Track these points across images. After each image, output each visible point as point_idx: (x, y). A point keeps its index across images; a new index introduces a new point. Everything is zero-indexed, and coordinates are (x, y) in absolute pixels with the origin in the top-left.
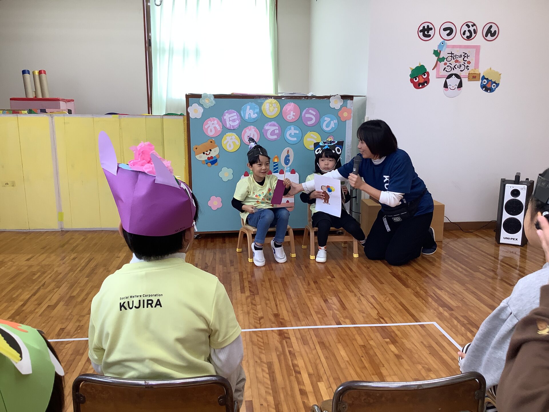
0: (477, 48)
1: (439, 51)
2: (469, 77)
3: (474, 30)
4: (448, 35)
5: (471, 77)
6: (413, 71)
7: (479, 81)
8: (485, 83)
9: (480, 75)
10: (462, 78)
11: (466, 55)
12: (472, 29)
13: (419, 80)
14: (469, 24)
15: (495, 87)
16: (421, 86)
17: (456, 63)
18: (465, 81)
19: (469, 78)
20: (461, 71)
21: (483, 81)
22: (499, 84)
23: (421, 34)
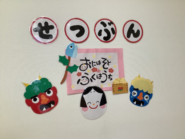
0: (119, 52)
1: (67, 58)
4: (78, 35)
5: (116, 89)
6: (29, 88)
9: (127, 85)
10: (104, 92)
11: (106, 62)
12: (109, 28)
13: (40, 100)
14: (105, 21)
15: (148, 99)
16: (44, 109)
17: (94, 72)
18: (109, 95)
19: (114, 91)
20: (102, 82)
21: (133, 93)
22: (152, 94)
23: (36, 35)
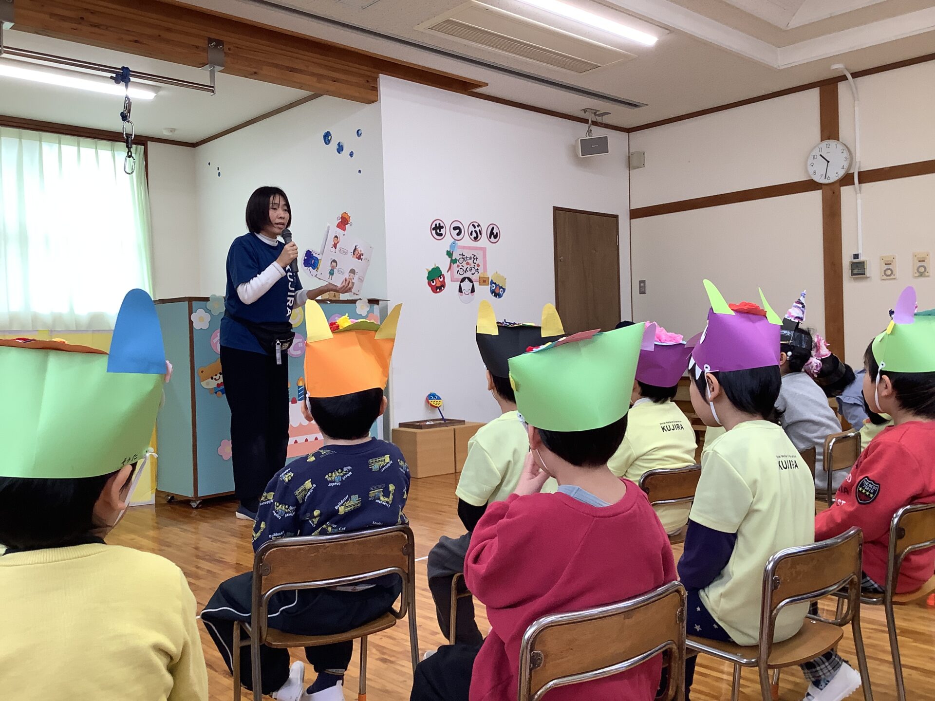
0: (484, 250)
1: (451, 252)
2: (479, 281)
3: (480, 230)
4: (458, 234)
5: (482, 281)
6: (429, 273)
7: (488, 285)
8: (494, 288)
9: (489, 279)
10: (474, 283)
11: (475, 258)
12: (477, 229)
13: (436, 283)
14: (474, 223)
15: (502, 293)
16: (438, 290)
17: (467, 265)
18: (476, 285)
19: (480, 283)
20: (473, 274)
21: (492, 286)
22: (505, 289)
23: (434, 232)
